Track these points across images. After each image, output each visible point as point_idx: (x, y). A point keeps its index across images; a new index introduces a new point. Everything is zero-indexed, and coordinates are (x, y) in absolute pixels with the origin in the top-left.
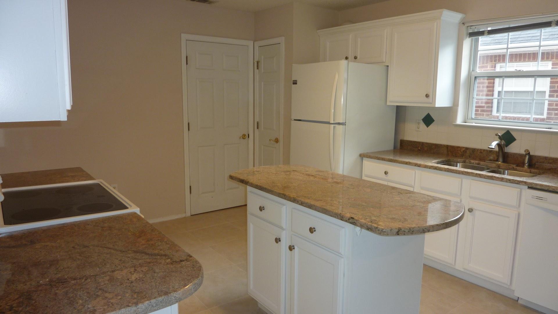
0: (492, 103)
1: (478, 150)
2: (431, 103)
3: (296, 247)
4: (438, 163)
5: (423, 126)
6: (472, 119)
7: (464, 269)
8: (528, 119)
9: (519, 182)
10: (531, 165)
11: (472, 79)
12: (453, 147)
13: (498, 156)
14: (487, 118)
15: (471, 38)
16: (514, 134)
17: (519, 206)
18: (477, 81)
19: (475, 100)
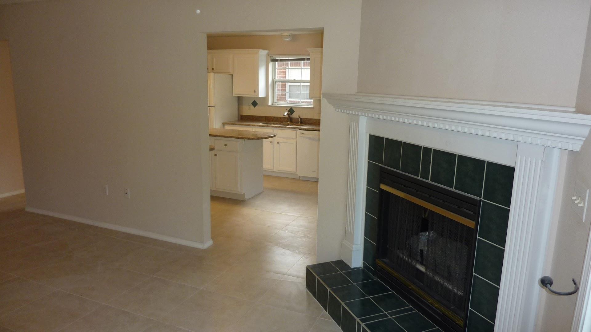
0: (286, 95)
1: (279, 117)
2: (256, 95)
3: (217, 155)
4: (262, 124)
5: (252, 107)
6: (276, 103)
7: (279, 170)
8: (299, 102)
9: (295, 128)
10: (301, 123)
11: (274, 82)
12: (268, 117)
13: (288, 120)
14: (283, 102)
15: (272, 62)
16: (294, 109)
17: (296, 138)
18: (277, 83)
19: (276, 93)
